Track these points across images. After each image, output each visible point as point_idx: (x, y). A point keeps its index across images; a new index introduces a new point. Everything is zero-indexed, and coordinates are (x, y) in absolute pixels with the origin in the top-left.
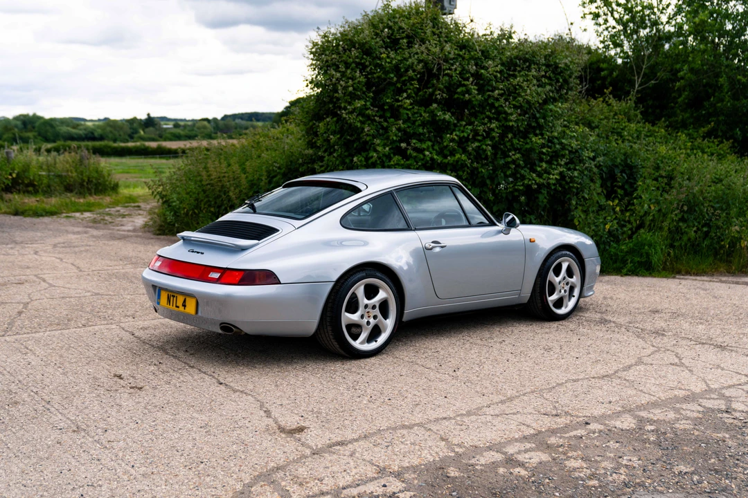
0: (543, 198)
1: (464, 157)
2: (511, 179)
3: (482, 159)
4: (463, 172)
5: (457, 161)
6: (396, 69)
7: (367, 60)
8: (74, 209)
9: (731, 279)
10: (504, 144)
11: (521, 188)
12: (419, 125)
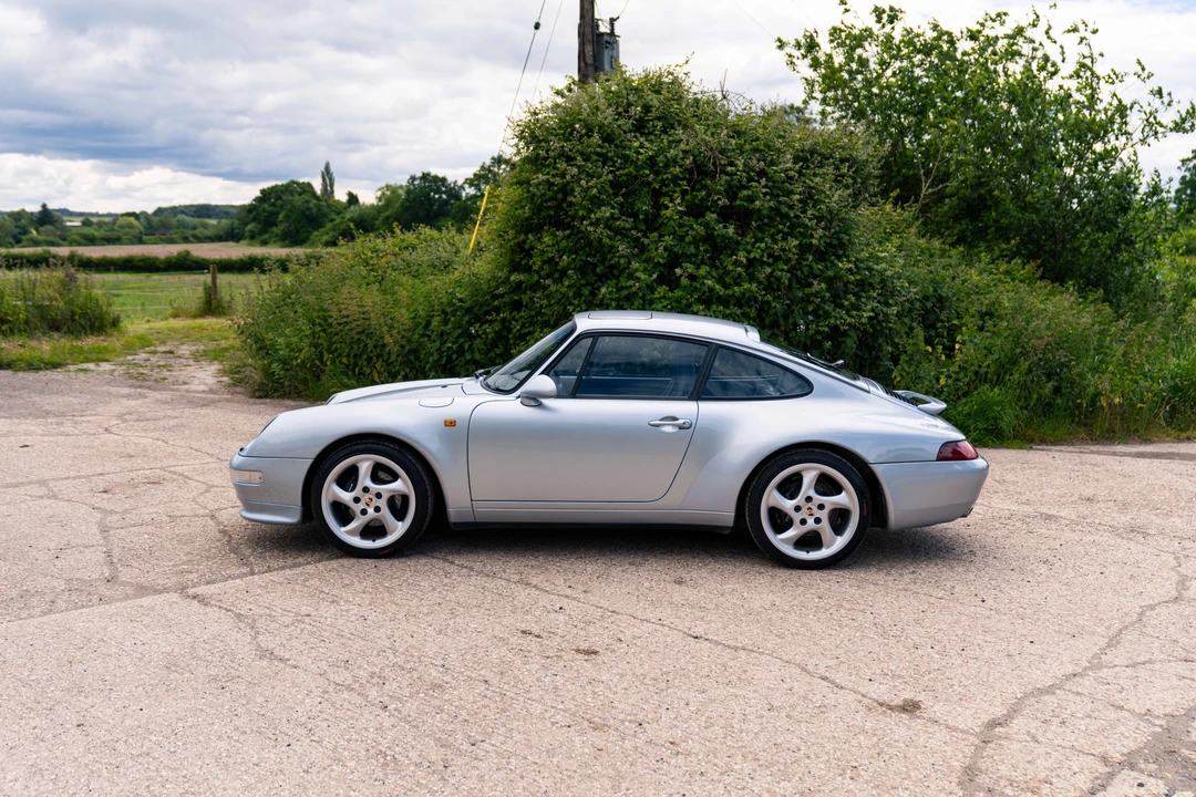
0: (851, 343)
1: (754, 287)
2: (811, 318)
3: (774, 290)
4: (750, 307)
5: (743, 294)
6: (652, 161)
7: (610, 150)
8: (82, 358)
9: (1101, 448)
10: (800, 269)
11: (826, 329)
12: (690, 243)
